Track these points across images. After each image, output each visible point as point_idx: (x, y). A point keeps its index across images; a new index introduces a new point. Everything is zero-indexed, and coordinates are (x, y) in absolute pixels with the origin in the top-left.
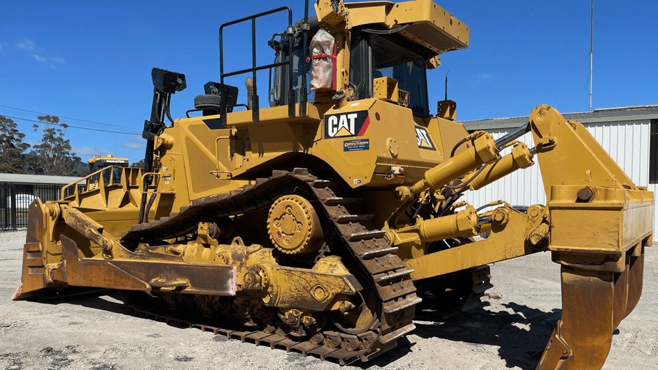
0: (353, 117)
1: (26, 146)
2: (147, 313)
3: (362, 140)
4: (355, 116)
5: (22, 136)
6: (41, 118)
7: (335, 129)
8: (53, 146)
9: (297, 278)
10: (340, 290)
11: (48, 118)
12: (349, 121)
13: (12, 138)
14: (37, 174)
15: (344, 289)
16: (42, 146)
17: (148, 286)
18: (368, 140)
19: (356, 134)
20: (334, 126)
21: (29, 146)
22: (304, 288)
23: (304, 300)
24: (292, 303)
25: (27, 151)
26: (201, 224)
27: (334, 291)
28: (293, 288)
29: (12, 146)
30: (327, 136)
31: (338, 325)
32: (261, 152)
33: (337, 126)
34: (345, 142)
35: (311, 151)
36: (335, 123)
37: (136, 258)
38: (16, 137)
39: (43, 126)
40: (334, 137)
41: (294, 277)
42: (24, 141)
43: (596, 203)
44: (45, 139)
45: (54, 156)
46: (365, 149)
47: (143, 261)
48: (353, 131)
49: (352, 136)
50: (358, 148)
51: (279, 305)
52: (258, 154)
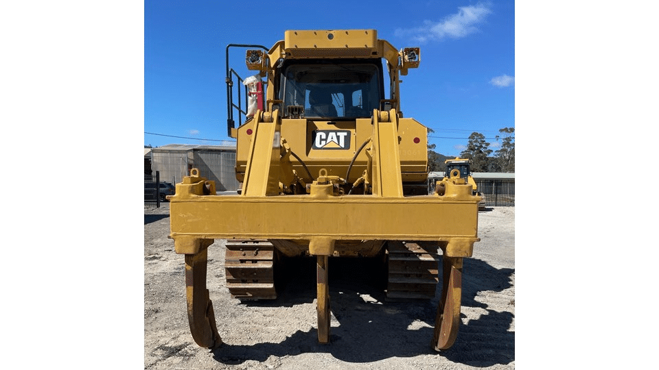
1: (490, 151)
5: (488, 144)
6: (501, 131)
8: (509, 150)
11: (506, 130)
13: (481, 146)
14: (496, 172)
16: (502, 150)
21: (492, 151)
25: (491, 155)
29: (481, 152)
38: (484, 146)
39: (504, 135)
42: (489, 148)
44: (504, 145)
45: (509, 157)
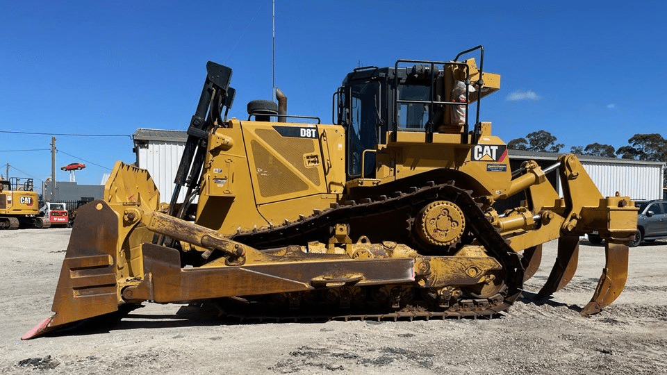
0: (495, 149)
2: (261, 318)
3: (501, 165)
4: (497, 148)
7: (480, 155)
9: (453, 263)
10: (490, 268)
12: (491, 150)
15: (495, 266)
17: (307, 286)
18: (506, 165)
19: (497, 160)
20: (479, 153)
22: (460, 269)
23: (460, 278)
24: (448, 282)
26: (338, 226)
27: (486, 269)
28: (449, 271)
30: (473, 159)
31: (473, 294)
32: (413, 166)
33: (482, 153)
34: (488, 165)
35: (461, 169)
36: (481, 150)
37: (282, 261)
40: (479, 160)
41: (450, 262)
43: (626, 207)
46: (503, 171)
47: (295, 262)
48: (494, 158)
49: (494, 161)
50: (499, 169)
51: (436, 285)
52: (410, 168)
